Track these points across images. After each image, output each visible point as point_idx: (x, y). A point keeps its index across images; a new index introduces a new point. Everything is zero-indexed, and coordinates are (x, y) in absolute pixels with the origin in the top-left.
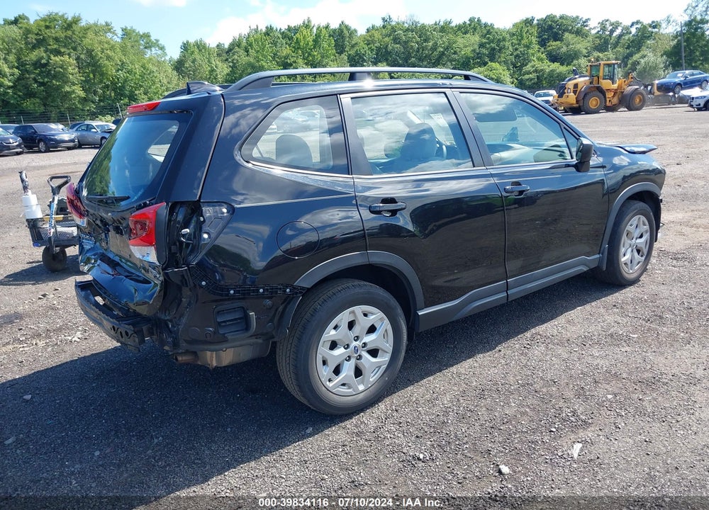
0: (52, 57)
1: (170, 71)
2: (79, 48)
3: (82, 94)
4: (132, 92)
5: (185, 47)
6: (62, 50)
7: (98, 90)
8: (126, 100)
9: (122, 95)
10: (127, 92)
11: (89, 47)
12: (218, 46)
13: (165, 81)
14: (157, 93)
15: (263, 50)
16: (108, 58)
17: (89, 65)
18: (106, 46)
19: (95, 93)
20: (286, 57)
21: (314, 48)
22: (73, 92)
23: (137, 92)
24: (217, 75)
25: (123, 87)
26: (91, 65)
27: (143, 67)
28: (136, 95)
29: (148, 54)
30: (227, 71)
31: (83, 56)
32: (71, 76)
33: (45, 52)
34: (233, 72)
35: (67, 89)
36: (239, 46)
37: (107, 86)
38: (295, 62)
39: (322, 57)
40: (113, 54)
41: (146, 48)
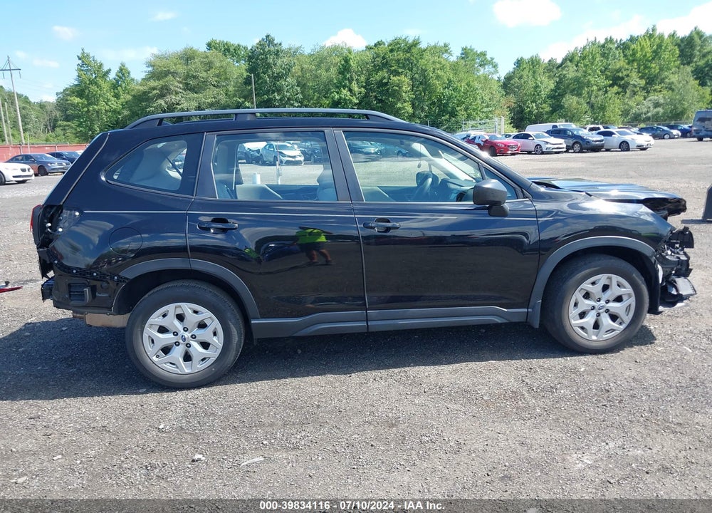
0: (392, 77)
1: (495, 87)
2: (415, 69)
3: (410, 110)
4: (453, 108)
5: (519, 63)
6: (400, 70)
7: (425, 107)
8: (447, 116)
9: (444, 111)
10: (449, 109)
11: (424, 67)
12: (550, 61)
13: (487, 98)
14: (476, 109)
15: (592, 64)
16: (438, 77)
17: (421, 83)
18: (438, 66)
19: (423, 109)
20: (619, 70)
21: (653, 59)
22: (404, 108)
23: (458, 109)
24: (540, 91)
25: (447, 104)
26: (422, 84)
27: (468, 85)
28: (457, 111)
29: (482, 71)
30: (552, 86)
31: (416, 76)
32: (404, 94)
33: (387, 72)
34: (557, 87)
35: (399, 105)
36: (571, 61)
37: (433, 103)
38: (628, 76)
39: (661, 69)
40: (443, 74)
41: (480, 66)
